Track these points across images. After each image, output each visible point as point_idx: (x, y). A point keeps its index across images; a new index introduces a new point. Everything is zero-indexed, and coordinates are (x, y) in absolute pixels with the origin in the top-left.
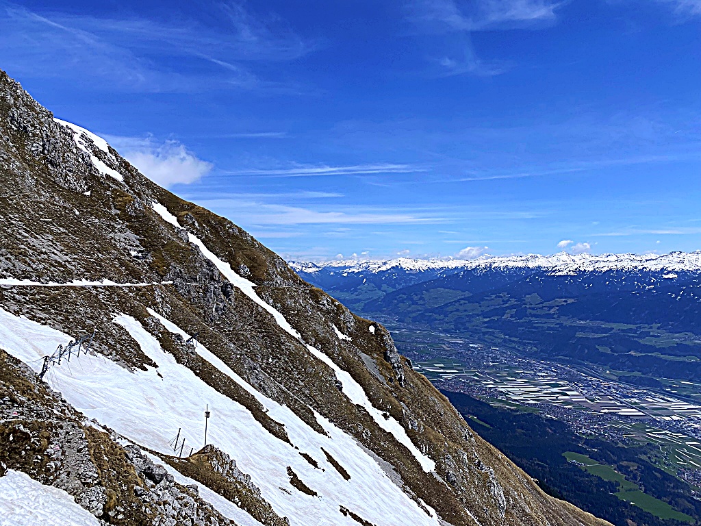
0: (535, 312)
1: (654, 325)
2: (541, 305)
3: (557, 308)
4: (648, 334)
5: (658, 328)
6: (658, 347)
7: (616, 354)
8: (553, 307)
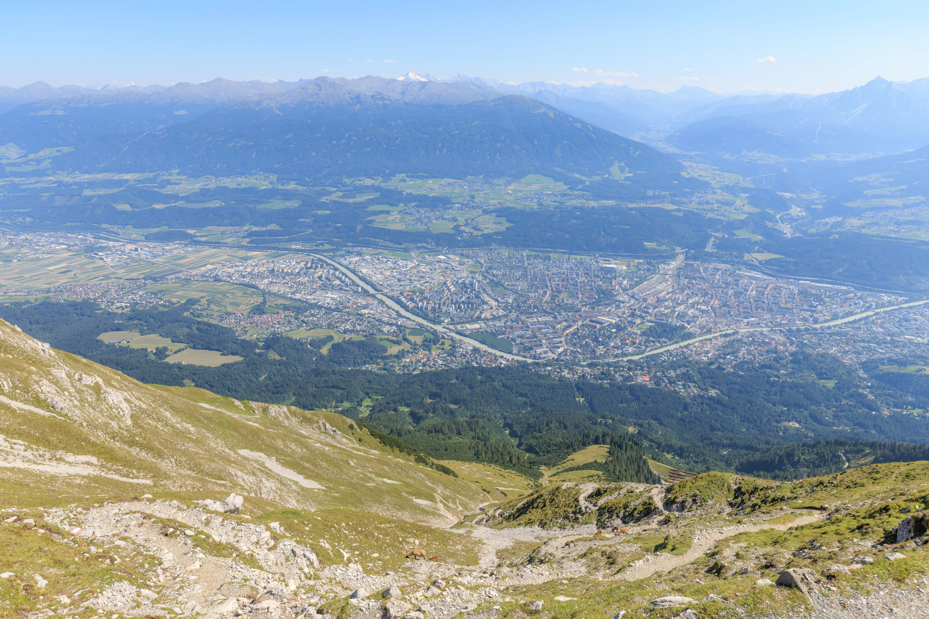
0: (17, 169)
1: (173, 171)
2: (24, 160)
3: (50, 161)
4: (168, 182)
5: (178, 174)
6: (181, 195)
7: (137, 210)
8: (44, 160)
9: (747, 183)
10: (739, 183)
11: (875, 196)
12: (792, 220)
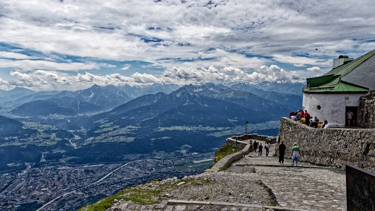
9: (54, 128)
10: (51, 128)
11: (104, 128)
12: (76, 141)
